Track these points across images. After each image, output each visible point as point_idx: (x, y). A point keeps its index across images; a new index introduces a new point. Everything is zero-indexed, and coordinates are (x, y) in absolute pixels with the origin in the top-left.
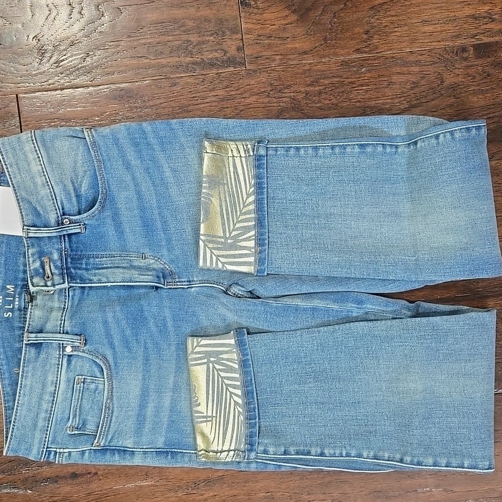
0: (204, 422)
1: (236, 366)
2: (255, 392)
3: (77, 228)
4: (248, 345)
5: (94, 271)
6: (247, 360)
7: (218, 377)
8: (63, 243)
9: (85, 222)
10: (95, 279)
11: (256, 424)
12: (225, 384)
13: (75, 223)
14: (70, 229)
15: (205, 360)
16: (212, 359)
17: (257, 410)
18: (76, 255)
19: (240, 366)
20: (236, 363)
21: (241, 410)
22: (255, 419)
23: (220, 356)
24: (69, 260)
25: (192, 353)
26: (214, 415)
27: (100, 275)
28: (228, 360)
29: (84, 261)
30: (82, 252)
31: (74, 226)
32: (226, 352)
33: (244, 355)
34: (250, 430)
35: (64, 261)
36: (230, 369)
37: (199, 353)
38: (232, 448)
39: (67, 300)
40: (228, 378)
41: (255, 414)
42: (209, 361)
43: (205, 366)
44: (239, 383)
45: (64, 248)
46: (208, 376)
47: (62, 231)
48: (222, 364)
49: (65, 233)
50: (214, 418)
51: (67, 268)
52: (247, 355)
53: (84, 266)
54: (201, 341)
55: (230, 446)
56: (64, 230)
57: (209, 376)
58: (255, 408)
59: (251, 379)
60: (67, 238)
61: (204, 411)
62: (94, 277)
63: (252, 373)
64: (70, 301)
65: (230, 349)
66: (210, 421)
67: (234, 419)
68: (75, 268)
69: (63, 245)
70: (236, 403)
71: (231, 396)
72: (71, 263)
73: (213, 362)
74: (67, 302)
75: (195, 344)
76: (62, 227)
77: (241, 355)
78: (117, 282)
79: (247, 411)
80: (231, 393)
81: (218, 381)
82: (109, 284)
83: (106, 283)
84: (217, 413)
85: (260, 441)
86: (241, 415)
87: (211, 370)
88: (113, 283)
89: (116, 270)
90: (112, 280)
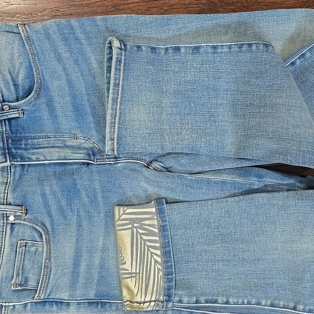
0: (130, 277)
1: (156, 231)
2: (172, 252)
3: (16, 113)
4: (166, 212)
5: (32, 151)
6: (166, 226)
7: (141, 240)
8: (4, 126)
9: (23, 108)
10: (34, 157)
11: (173, 279)
12: (147, 246)
13: (14, 109)
14: (9, 114)
15: (130, 226)
16: (136, 225)
17: (173, 267)
18: (16, 137)
19: (160, 230)
20: (156, 228)
21: (160, 267)
22: (172, 274)
23: (143, 222)
24: (10, 141)
25: (119, 219)
26: (138, 271)
27: (38, 154)
28: (149, 225)
29: (23, 142)
30: (21, 133)
31: (13, 111)
32: (148, 219)
33: (163, 221)
34: (168, 284)
35: (6, 142)
36: (152, 233)
37: (125, 220)
38: (153, 299)
39: (9, 176)
40: (150, 241)
41: (172, 271)
42: (133, 227)
43: (130, 231)
44: (158, 245)
45: (5, 131)
46: (132, 240)
47: (2, 115)
48: (144, 229)
49: (5, 117)
50: (138, 275)
51: (9, 149)
52: (166, 221)
53: (23, 146)
54: (126, 209)
55: (151, 297)
56: (4, 115)
57: (134, 239)
58: (172, 265)
59: (169, 241)
60: (7, 122)
61: (129, 269)
62: (33, 156)
63: (170, 236)
64: (12, 176)
65: (152, 216)
66: (134, 277)
67: (154, 275)
68: (15, 149)
69: (4, 129)
70: (156, 261)
71: (152, 256)
72: (12, 144)
73: (136, 228)
74: (9, 177)
76: (2, 112)
77: (160, 221)
78: (54, 160)
79: (165, 268)
80: (152, 253)
81: (141, 243)
82: (46, 162)
83: (43, 161)
84: (140, 270)
85: (176, 292)
86: (160, 272)
87: (135, 234)
88: (50, 160)
89: (52, 150)
90: (49, 158)
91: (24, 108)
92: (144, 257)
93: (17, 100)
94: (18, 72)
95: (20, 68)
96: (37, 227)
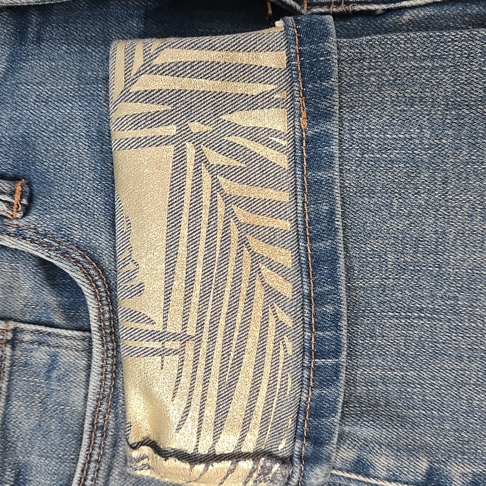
0: (154, 352)
1: (282, 160)
2: (342, 261)
4: (334, 78)
6: (326, 139)
7: (213, 196)
11: (337, 373)
12: (240, 225)
15: (171, 130)
16: (195, 127)
17: (344, 323)
19: (295, 161)
20: (280, 148)
21: (287, 320)
22: (336, 353)
25: (126, 96)
26: (191, 331)
28: (253, 134)
32: (252, 103)
37: (148, 96)
40: (251, 205)
41: (338, 339)
42: (185, 134)
43: (169, 151)
44: (286, 225)
46: (177, 188)
48: (232, 150)
50: (190, 344)
52: (326, 115)
54: (160, 50)
57: (181, 189)
58: (337, 316)
59: (332, 213)
61: (157, 314)
66: (175, 352)
67: (261, 349)
70: (272, 295)
71: (255, 270)
73: (198, 140)
75: (139, 61)
77: (304, 115)
79: (310, 324)
80: (256, 258)
81: (213, 210)
84: (200, 325)
85: (347, 429)
86: (286, 339)
87: (190, 168)
92: (222, 273)
96: (64, 265)
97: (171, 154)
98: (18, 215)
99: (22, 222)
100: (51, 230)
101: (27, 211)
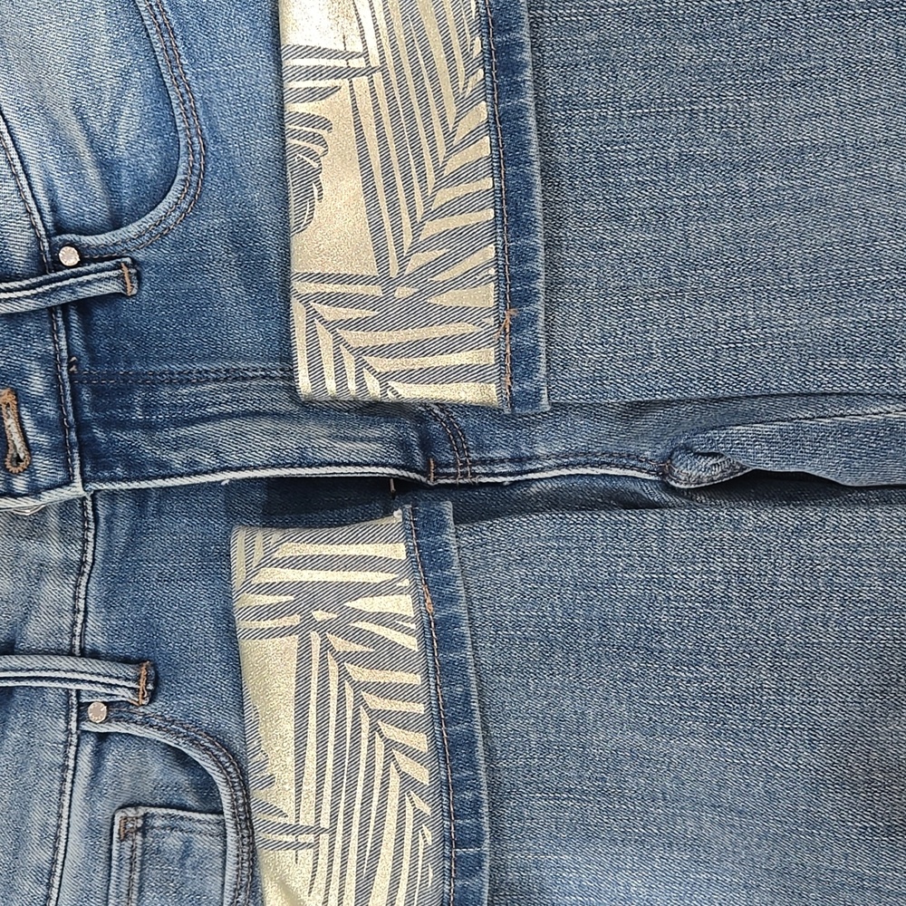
0: (288, 846)
1: (411, 643)
2: (480, 744)
3: (109, 279)
4: (456, 563)
5: (172, 433)
6: (454, 621)
7: (341, 684)
8: (63, 335)
9: (134, 255)
10: (177, 459)
11: (480, 863)
12: (370, 712)
13: (102, 260)
14: (82, 284)
15: (296, 620)
16: (319, 615)
17: (484, 810)
18: (110, 376)
19: (425, 642)
20: (408, 632)
21: (427, 810)
22: (478, 842)
23: (347, 604)
24: (86, 396)
25: (247, 586)
26: (325, 823)
27: (192, 442)
28: (379, 618)
29: (138, 398)
30: (129, 362)
31: (97, 271)
32: (375, 590)
33: (440, 601)
34: (459, 883)
35: (69, 399)
36: (386, 655)
37: (270, 589)
39: (91, 535)
40: (382, 690)
41: (479, 827)
42: (309, 624)
43: (292, 642)
44: (420, 708)
45: (65, 354)
46: (303, 679)
47: (54, 290)
48: (359, 636)
49: (66, 297)
50: (325, 838)
51: (82, 427)
52: (453, 600)
53: (138, 415)
54: (279, 543)
56: (63, 288)
57: (307, 679)
58: (477, 803)
59: (467, 694)
60: (74, 317)
61: (289, 807)
62: (173, 455)
63: (471, 671)
64: (100, 534)
65: (389, 576)
66: (309, 846)
67: (400, 840)
68: (107, 425)
69: (63, 343)
70: (408, 782)
71: (389, 758)
72: (95, 407)
73: (323, 628)
74: (91, 539)
75: (258, 555)
76: (53, 275)
77: (429, 601)
78: (255, 468)
79: (449, 812)
80: (390, 745)
81: (341, 698)
82: (225, 477)
83: (214, 471)
84: (334, 817)
86: (425, 828)
87: (316, 656)
88: (238, 469)
89: (247, 425)
90: (234, 459)
91: (140, 256)
92: (355, 762)
93: (115, 223)
94: (115, 113)
95: (120, 94)
96: (193, 753)
97: (296, 645)
98: (144, 702)
99: (148, 710)
100: (178, 716)
101: (153, 697)
